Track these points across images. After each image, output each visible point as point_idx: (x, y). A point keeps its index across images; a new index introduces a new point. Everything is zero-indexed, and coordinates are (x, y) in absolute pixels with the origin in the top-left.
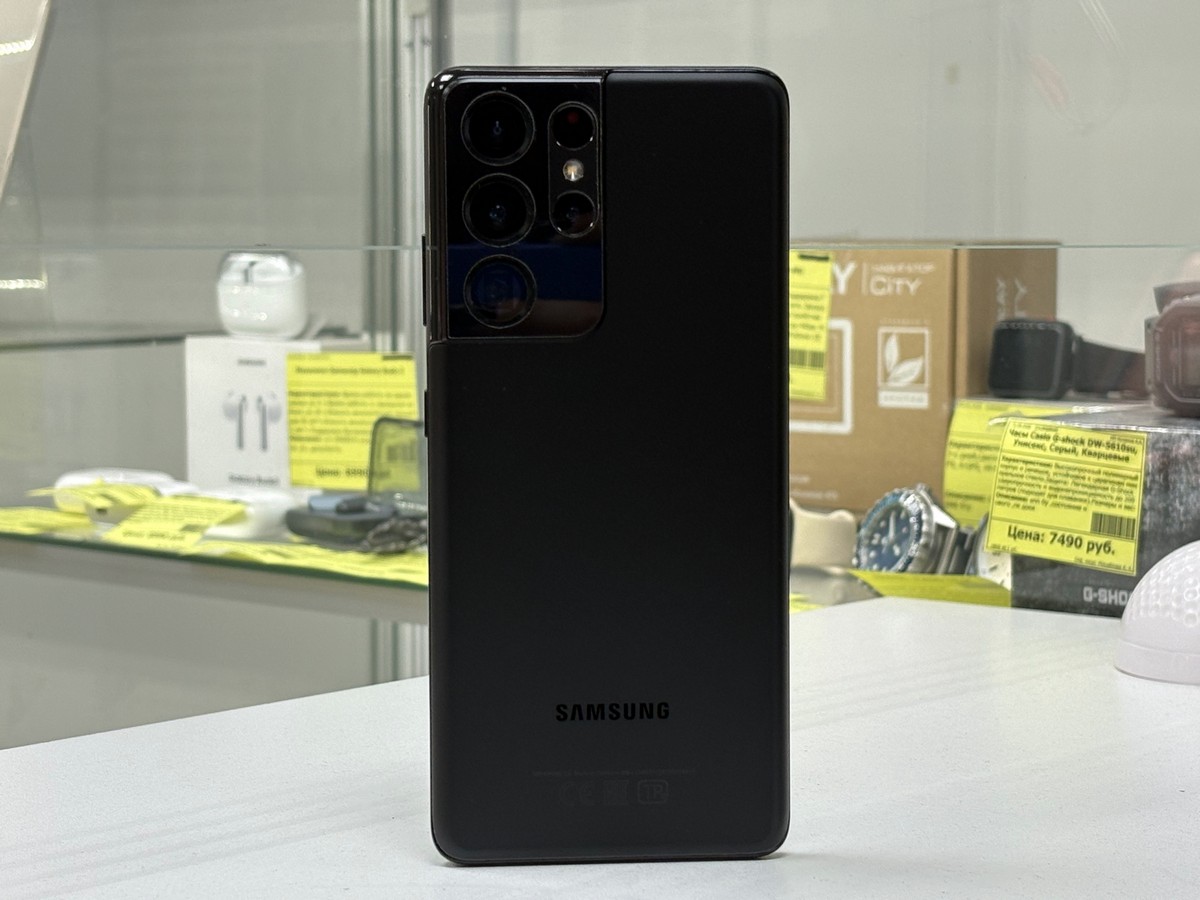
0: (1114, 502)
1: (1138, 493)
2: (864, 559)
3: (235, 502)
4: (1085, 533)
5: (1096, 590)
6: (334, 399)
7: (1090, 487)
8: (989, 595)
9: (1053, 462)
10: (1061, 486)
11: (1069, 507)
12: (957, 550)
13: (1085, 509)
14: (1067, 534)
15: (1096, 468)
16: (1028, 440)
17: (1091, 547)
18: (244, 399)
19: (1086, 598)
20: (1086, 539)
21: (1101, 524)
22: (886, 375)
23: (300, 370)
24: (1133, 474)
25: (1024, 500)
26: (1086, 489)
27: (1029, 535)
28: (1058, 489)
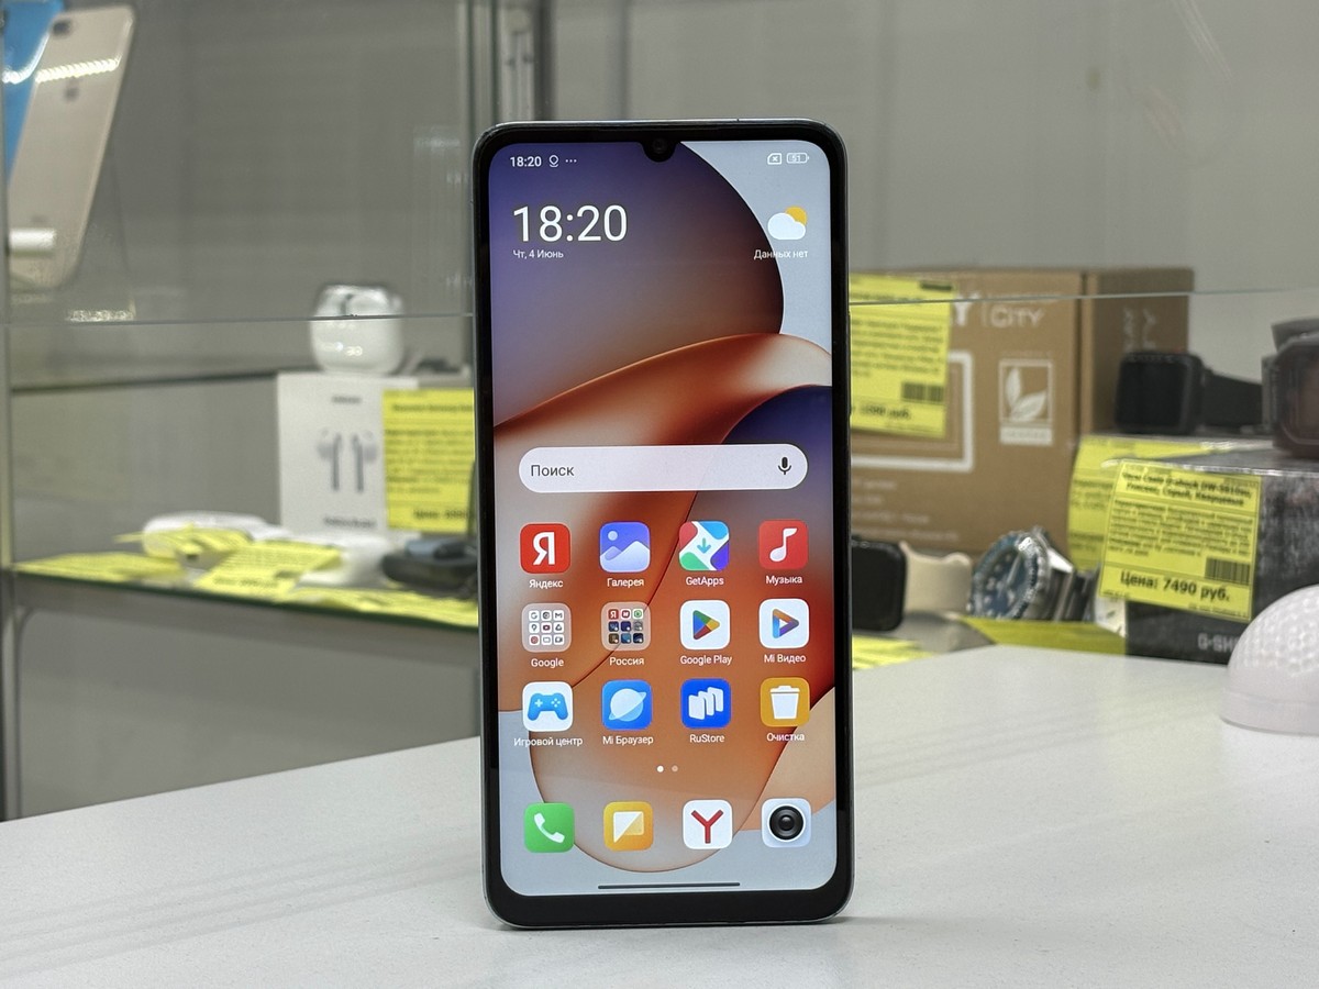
0: (1228, 546)
1: (1252, 538)
2: (979, 605)
3: (329, 547)
4: (1199, 578)
5: (1211, 636)
6: (432, 438)
7: (1204, 531)
8: (1103, 643)
9: (1167, 506)
10: (1174, 530)
11: (1183, 552)
12: (1074, 596)
13: (1199, 554)
14: (1180, 580)
15: (1210, 512)
16: (1142, 483)
17: (1206, 592)
18: (338, 439)
19: (1200, 645)
20: (1201, 585)
21: (1217, 569)
22: (1008, 411)
23: (397, 408)
24: (1248, 518)
25: (1137, 544)
26: (1199, 534)
27: (1142, 581)
28: (1171, 534)
